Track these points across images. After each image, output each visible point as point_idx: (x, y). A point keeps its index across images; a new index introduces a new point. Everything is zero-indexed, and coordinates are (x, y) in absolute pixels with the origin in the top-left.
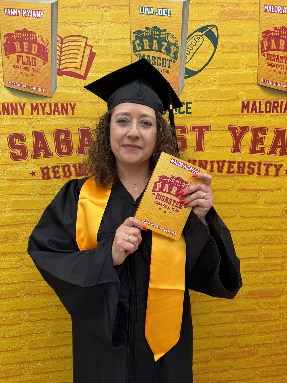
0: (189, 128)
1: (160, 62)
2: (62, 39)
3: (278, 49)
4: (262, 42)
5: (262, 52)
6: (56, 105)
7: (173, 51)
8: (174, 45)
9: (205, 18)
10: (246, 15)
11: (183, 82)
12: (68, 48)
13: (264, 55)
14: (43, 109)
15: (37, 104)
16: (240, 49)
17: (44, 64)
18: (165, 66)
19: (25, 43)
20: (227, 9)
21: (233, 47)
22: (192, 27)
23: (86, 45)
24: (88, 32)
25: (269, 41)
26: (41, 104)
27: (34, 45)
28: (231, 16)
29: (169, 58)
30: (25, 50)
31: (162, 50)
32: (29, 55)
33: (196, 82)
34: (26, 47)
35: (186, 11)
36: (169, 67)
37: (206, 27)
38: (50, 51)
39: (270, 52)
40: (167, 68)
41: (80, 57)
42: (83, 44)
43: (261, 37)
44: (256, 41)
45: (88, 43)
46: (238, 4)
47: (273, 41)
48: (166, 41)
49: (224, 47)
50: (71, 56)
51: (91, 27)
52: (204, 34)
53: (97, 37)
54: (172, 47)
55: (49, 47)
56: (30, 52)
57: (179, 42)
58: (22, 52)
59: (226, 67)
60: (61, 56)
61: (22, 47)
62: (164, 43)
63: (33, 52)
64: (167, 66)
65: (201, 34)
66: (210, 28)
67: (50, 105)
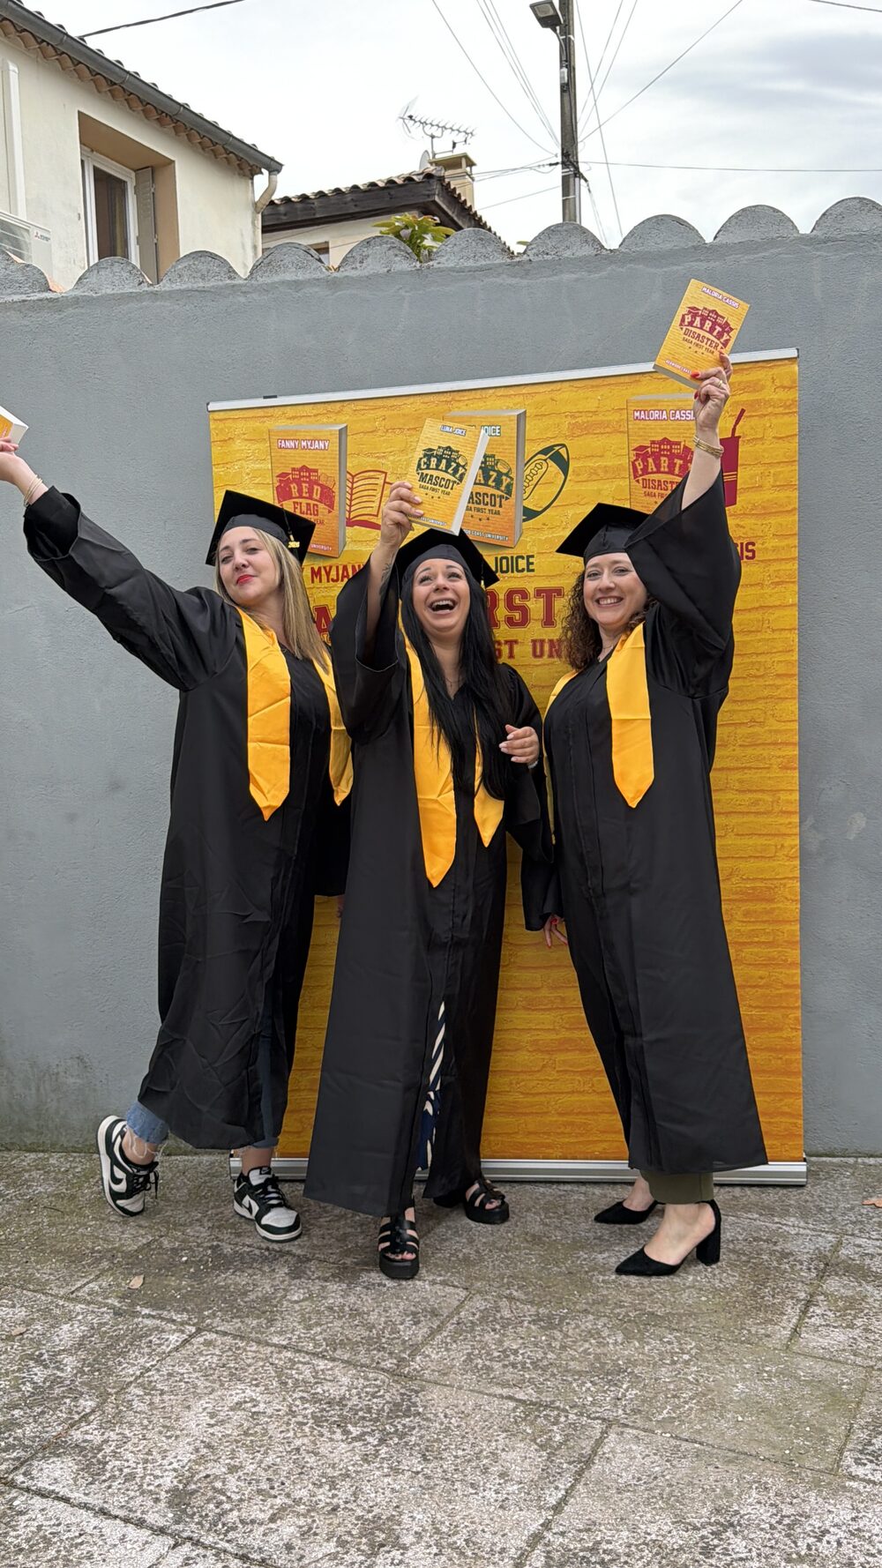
0: (531, 592)
1: (487, 500)
2: (353, 477)
3: (658, 472)
4: (633, 463)
5: (635, 477)
6: (345, 568)
7: (504, 484)
8: (507, 475)
9: (549, 435)
10: (608, 427)
11: (521, 526)
12: (361, 488)
13: (638, 481)
14: (328, 574)
15: (320, 568)
16: (602, 474)
17: (330, 512)
18: (495, 505)
19: (304, 485)
20: (579, 420)
21: (591, 474)
22: (531, 449)
23: (385, 482)
24: (386, 464)
25: (645, 460)
26: (325, 568)
27: (316, 487)
28: (587, 429)
29: (500, 493)
30: (304, 495)
31: (490, 483)
32: (309, 501)
33: (540, 526)
34: (305, 490)
35: (521, 427)
36: (501, 506)
37: (551, 448)
38: (337, 494)
39: (646, 477)
40: (497, 508)
41: (377, 499)
42: (381, 482)
43: (631, 456)
44: (625, 462)
45: (387, 480)
46: (595, 413)
47: (650, 460)
48: (494, 471)
49: (578, 475)
50: (365, 499)
51: (391, 458)
52: (550, 458)
53: (399, 471)
54: (504, 477)
55: (336, 489)
56: (310, 498)
57: (514, 470)
58: (301, 497)
59: (582, 502)
60: (351, 500)
61: (300, 491)
62: (491, 473)
63: (314, 496)
64: (498, 505)
65: (544, 457)
66: (557, 448)
67: (337, 568)
